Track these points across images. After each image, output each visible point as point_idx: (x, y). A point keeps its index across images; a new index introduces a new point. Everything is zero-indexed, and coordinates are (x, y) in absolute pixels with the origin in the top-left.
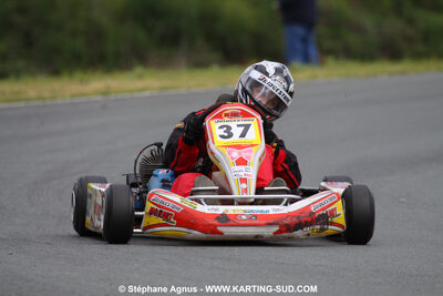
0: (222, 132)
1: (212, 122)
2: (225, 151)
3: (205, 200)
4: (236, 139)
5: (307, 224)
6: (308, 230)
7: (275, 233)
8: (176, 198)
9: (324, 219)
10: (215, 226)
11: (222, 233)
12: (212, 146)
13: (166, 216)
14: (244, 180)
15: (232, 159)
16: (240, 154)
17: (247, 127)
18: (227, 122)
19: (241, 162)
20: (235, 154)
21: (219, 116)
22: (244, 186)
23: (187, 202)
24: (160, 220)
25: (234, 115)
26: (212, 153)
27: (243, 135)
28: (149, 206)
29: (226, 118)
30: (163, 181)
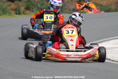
0: (66, 32)
1: (64, 29)
2: (67, 37)
3: (62, 50)
4: (70, 34)
5: (89, 57)
6: (89, 59)
7: (81, 60)
8: (55, 50)
9: (94, 56)
10: (65, 58)
11: (67, 60)
12: (64, 36)
13: (52, 55)
14: (72, 45)
15: (69, 39)
16: (71, 38)
17: (73, 31)
18: (67, 29)
19: (72, 40)
20: (70, 38)
21: (66, 28)
22: (72, 47)
23: (58, 51)
24: (50, 56)
25: (70, 27)
26: (64, 38)
27: (72, 33)
28: (47, 51)
29: (67, 28)
30: (49, 44)
